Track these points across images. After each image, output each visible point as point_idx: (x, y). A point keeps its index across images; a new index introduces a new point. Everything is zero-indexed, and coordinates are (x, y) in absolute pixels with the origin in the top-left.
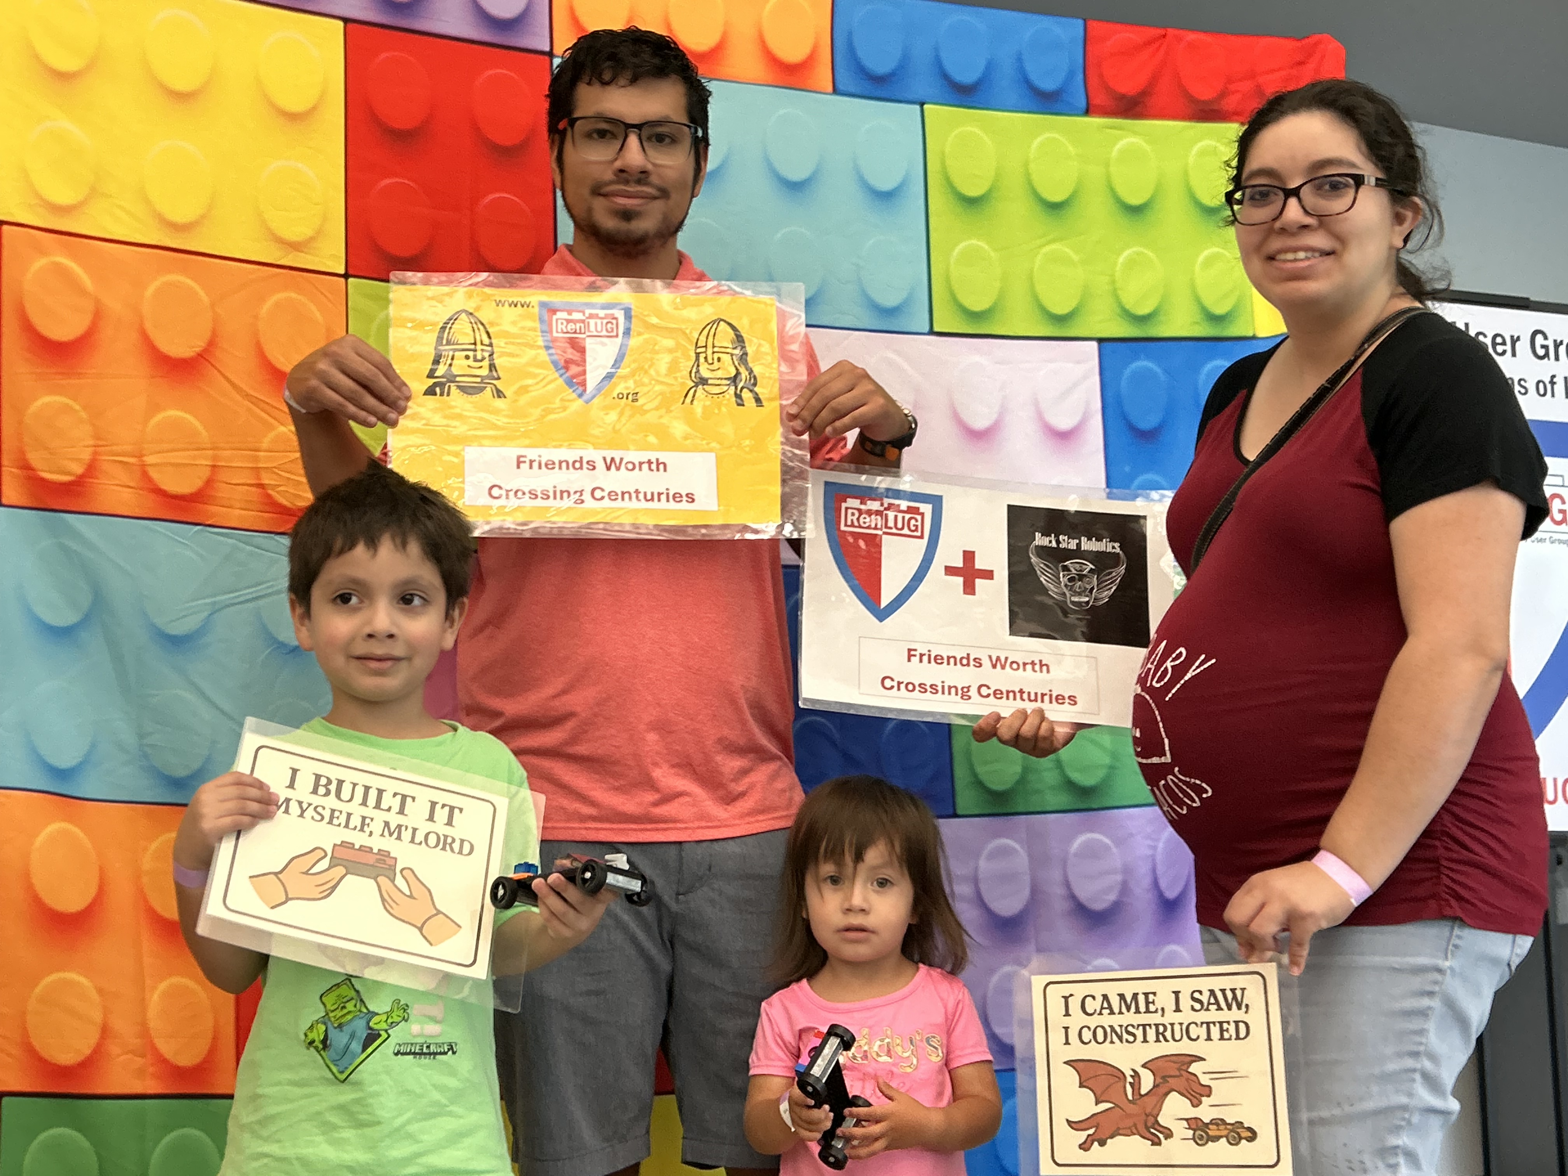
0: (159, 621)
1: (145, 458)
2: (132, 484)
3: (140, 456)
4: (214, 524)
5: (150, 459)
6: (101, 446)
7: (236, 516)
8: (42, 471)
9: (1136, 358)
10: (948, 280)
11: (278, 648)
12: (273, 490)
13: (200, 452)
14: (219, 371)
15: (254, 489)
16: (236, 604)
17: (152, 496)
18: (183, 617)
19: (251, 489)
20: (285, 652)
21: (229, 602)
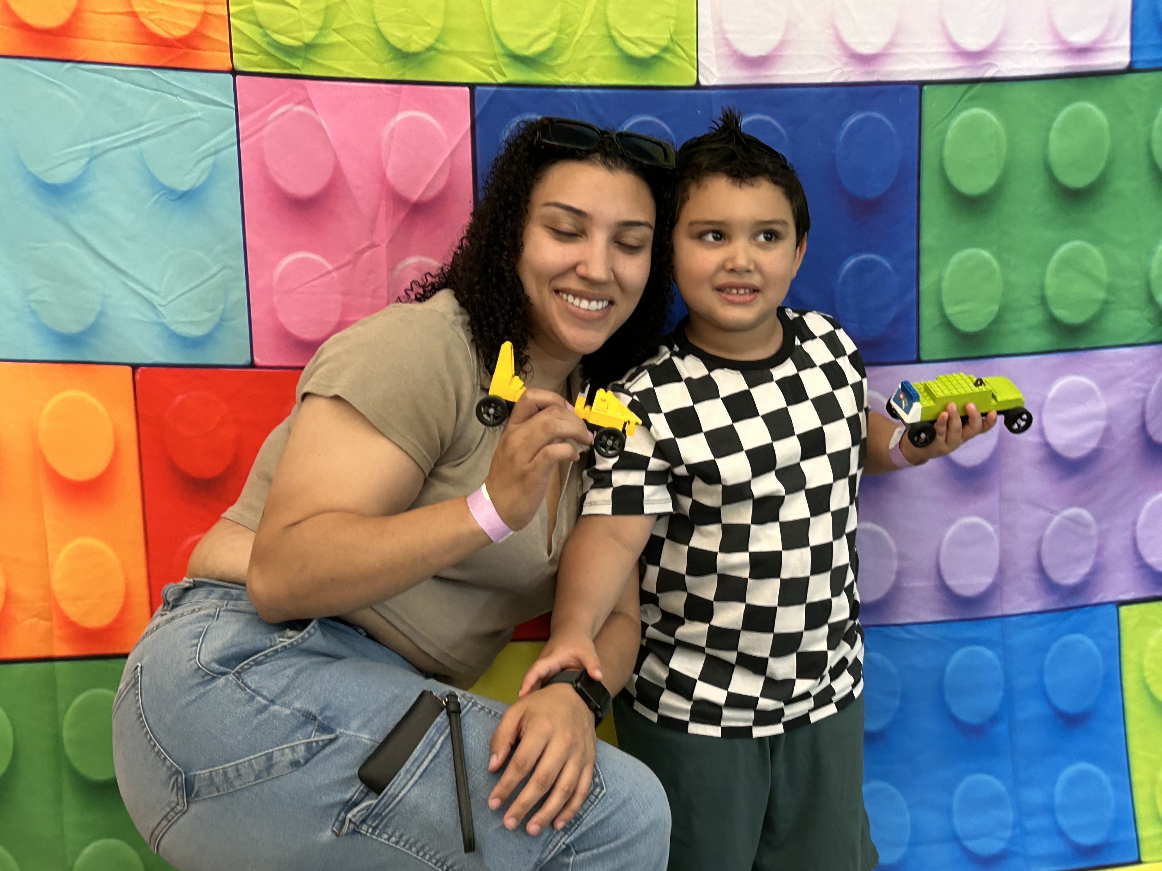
0: (35, 169)
4: (85, 60)
7: (109, 50)
11: (164, 194)
12: (147, 18)
15: (127, 19)
16: (116, 148)
17: (16, 32)
18: (62, 164)
19: (122, 18)
20: (173, 198)
21: (109, 147)
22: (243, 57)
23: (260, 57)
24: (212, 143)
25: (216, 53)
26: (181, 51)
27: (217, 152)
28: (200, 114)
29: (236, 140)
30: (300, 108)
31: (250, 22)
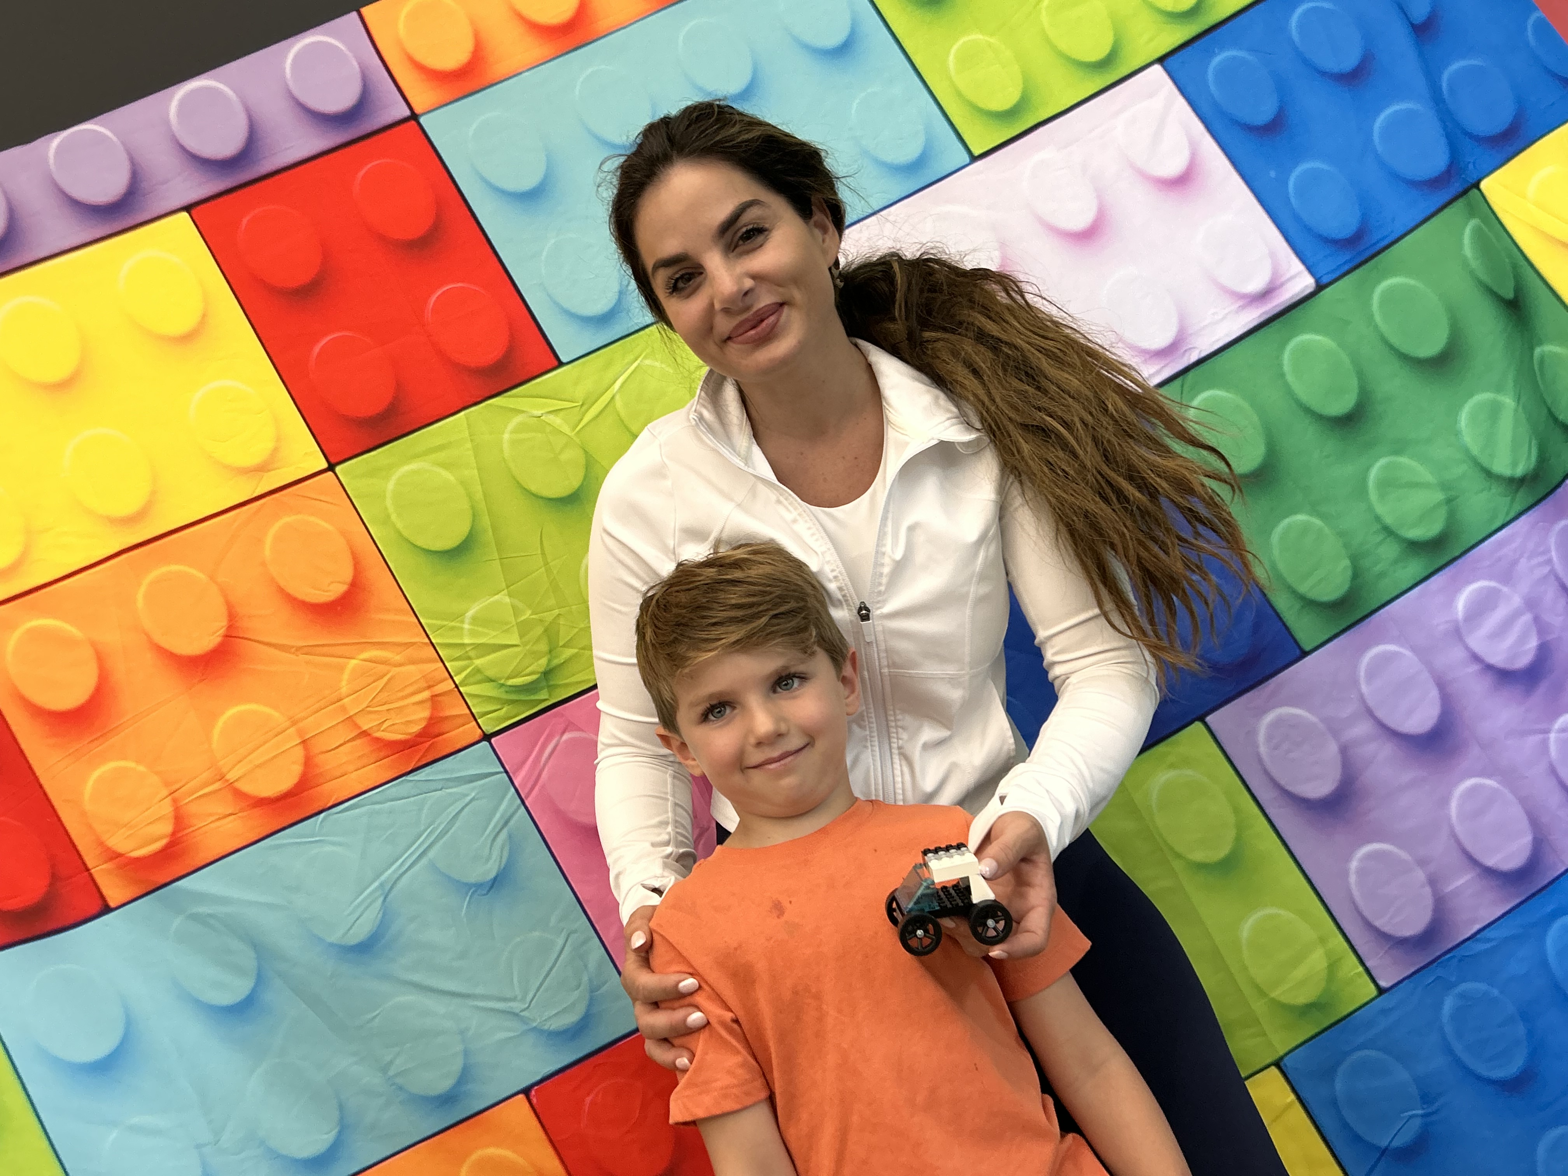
0: (336, 937)
1: (228, 777)
2: (230, 812)
3: (222, 777)
4: (336, 802)
5: (231, 776)
6: (176, 790)
7: (355, 781)
8: (131, 851)
9: (1212, 54)
10: (959, 94)
11: (474, 892)
12: (379, 730)
13: (280, 737)
14: (255, 641)
15: (359, 742)
16: (405, 872)
17: (257, 812)
18: (358, 919)
19: (354, 743)
20: (485, 892)
21: (396, 876)
22: (488, 718)
23: (504, 709)
24: (498, 815)
25: (461, 729)
26: (427, 745)
27: (506, 823)
28: (473, 794)
29: (519, 801)
30: (566, 736)
31: (479, 682)
